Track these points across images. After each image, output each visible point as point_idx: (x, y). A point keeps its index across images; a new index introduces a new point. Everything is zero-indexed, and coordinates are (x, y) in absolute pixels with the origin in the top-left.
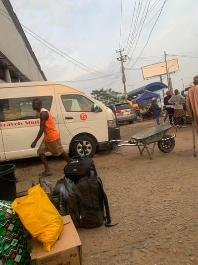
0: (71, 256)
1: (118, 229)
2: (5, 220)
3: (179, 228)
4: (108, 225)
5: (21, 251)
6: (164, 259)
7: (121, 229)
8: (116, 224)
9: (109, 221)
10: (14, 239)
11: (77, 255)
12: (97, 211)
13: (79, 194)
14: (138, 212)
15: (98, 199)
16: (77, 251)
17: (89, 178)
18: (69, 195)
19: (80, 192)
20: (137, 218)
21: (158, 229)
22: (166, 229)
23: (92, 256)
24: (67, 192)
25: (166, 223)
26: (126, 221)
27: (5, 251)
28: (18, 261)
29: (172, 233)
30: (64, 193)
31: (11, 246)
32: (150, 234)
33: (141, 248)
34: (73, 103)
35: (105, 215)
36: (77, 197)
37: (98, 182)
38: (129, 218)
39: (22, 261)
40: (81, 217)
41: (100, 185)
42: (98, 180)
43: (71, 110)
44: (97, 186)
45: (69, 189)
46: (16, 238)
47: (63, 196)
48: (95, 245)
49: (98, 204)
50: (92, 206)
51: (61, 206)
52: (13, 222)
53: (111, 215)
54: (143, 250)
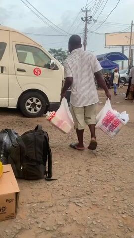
0: (8, 201)
1: (57, 184)
3: (117, 189)
4: (49, 179)
6: (98, 214)
7: (60, 184)
8: (57, 179)
9: (50, 176)
11: (14, 202)
12: (40, 164)
13: (24, 145)
14: (79, 171)
15: (42, 153)
16: (14, 198)
17: (36, 132)
18: (13, 145)
19: (25, 143)
20: (78, 176)
21: (96, 188)
22: (104, 189)
23: (28, 205)
24: (11, 142)
25: (105, 183)
26: (66, 177)
29: (109, 192)
30: (8, 143)
32: (88, 192)
33: (78, 203)
34: (28, 55)
35: (47, 170)
36: (21, 147)
37: (45, 137)
38: (70, 175)
40: (22, 168)
41: (46, 139)
42: (45, 134)
43: (25, 62)
44: (43, 140)
45: (13, 139)
47: (5, 145)
48: (33, 196)
49: (42, 157)
50: (35, 159)
51: (2, 155)
53: (53, 170)
54: (79, 204)
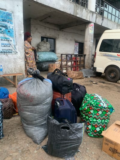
2: (98, 107)
5: (101, 127)
10: (99, 119)
27: (93, 121)
28: (98, 131)
31: (97, 121)
39: (99, 132)
46: (101, 120)
52: (102, 111)
